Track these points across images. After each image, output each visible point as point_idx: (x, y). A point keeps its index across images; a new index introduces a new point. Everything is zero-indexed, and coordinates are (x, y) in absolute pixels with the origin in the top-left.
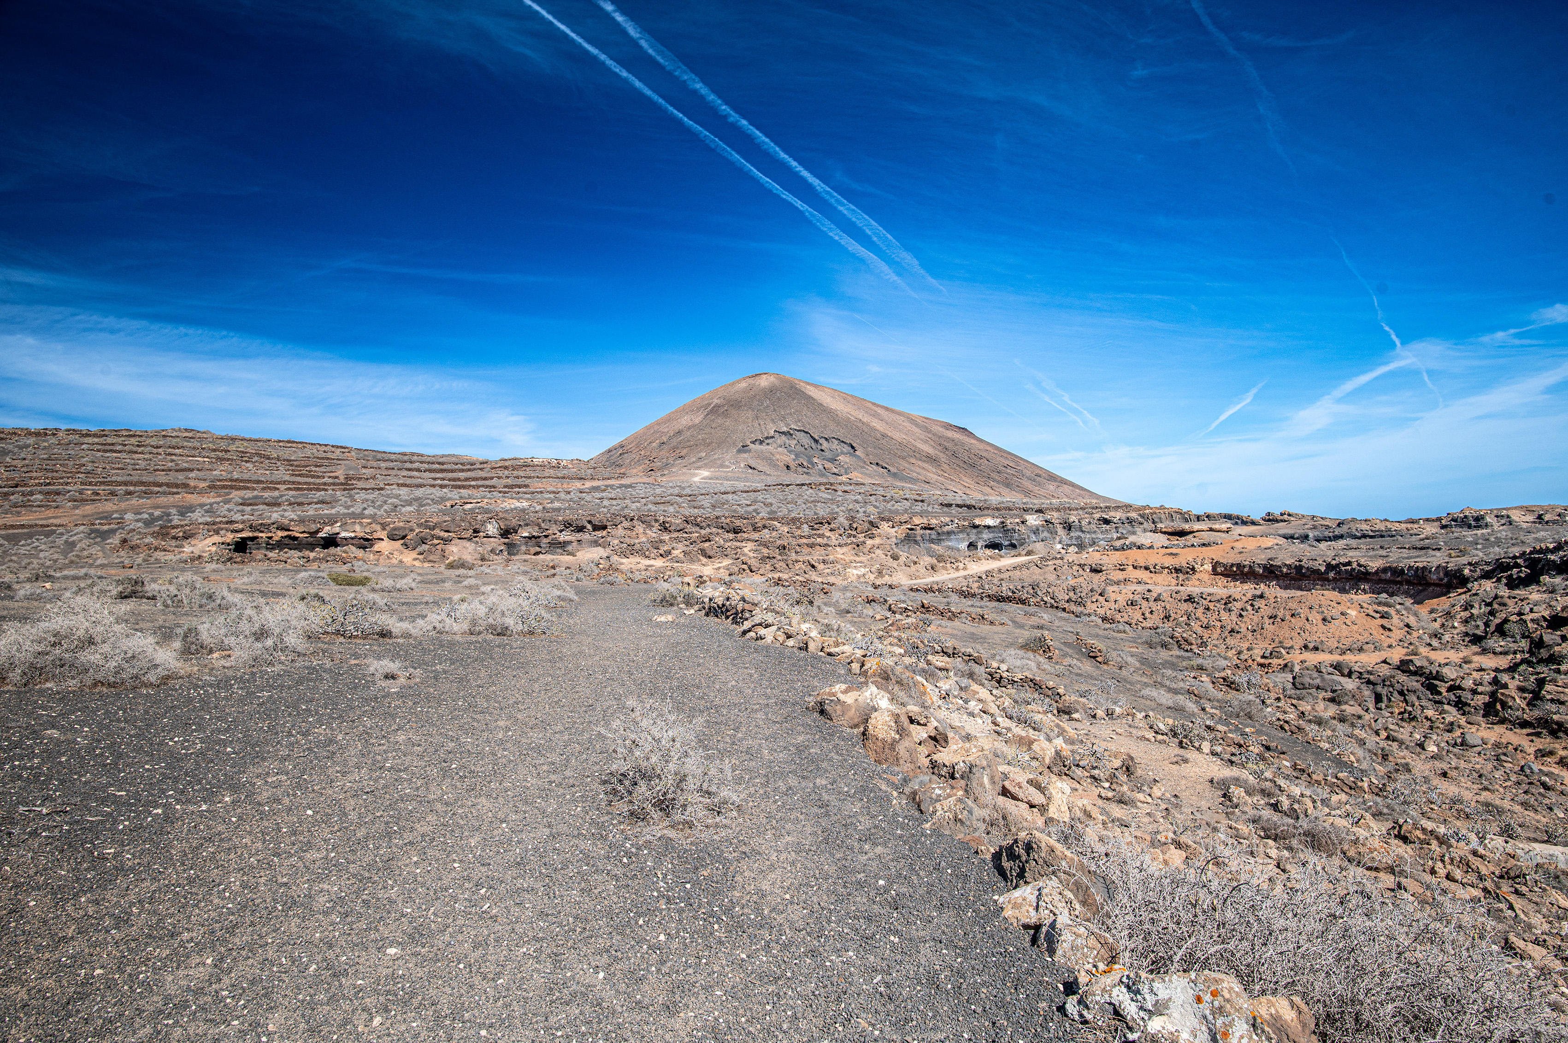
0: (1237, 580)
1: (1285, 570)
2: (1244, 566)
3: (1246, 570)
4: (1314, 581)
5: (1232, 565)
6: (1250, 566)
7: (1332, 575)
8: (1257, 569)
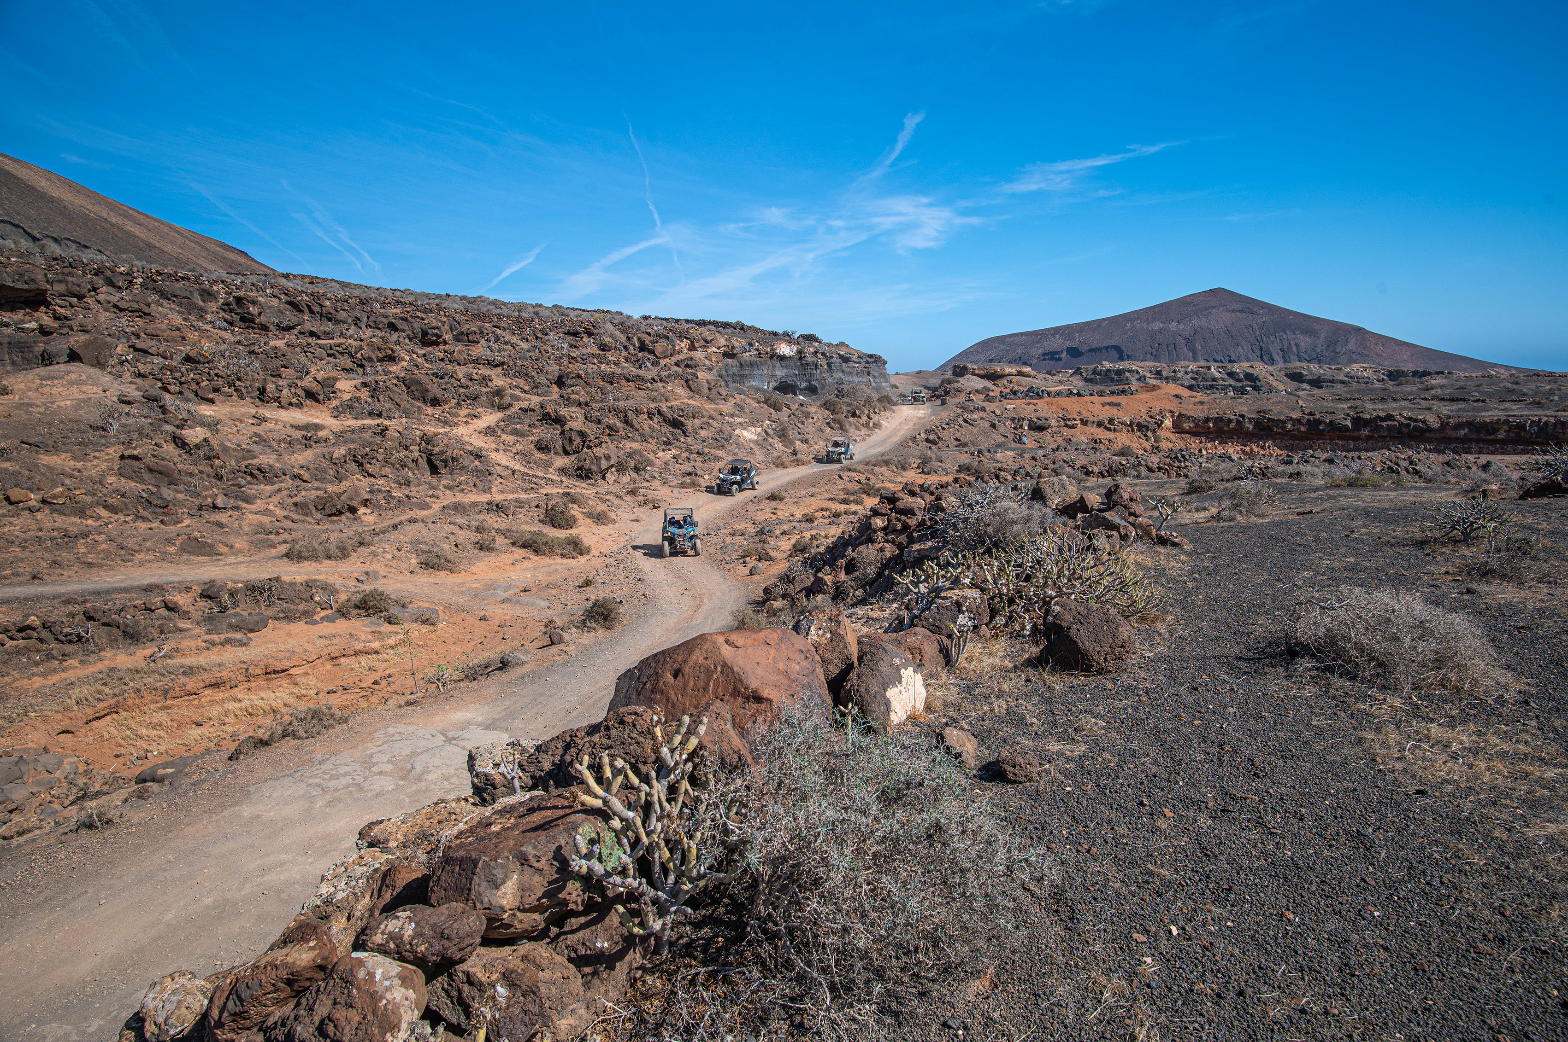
0: (1214, 441)
1: (1289, 426)
2: (1230, 421)
3: (1232, 426)
4: (1332, 439)
5: (1207, 420)
6: (1238, 421)
7: (1365, 432)
8: (1247, 425)
